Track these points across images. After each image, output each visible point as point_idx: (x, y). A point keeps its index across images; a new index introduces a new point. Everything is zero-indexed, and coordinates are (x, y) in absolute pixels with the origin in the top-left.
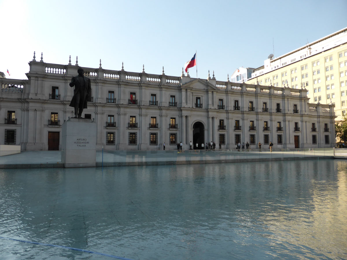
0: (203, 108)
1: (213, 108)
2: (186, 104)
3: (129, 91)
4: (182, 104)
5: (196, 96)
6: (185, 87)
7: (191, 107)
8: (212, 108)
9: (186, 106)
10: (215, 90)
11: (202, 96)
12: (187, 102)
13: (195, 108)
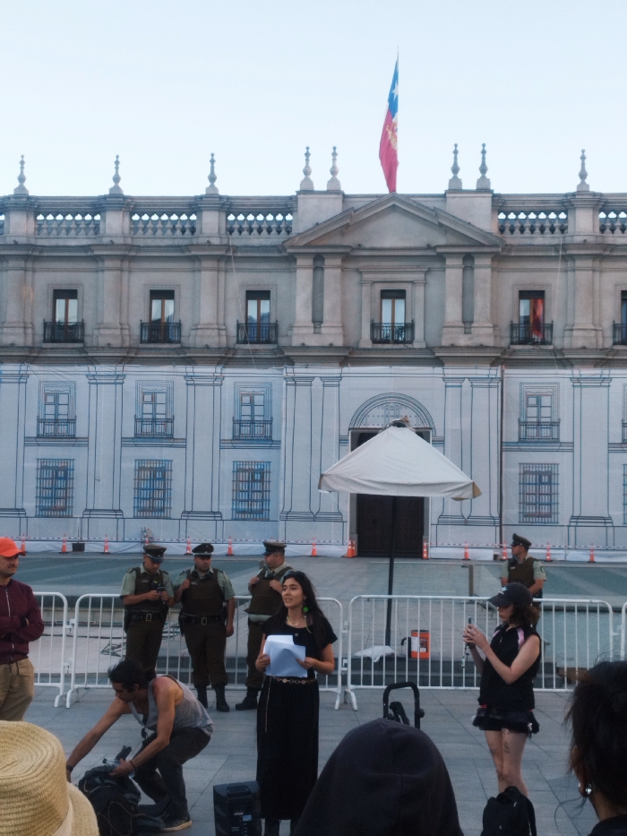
0: (416, 345)
1: (469, 343)
2: (312, 331)
3: (48, 285)
4: (295, 330)
5: (379, 288)
6: (306, 246)
7: (339, 342)
8: (463, 341)
9: (312, 341)
10: (482, 245)
11: (412, 282)
12: (317, 321)
13: (369, 345)
